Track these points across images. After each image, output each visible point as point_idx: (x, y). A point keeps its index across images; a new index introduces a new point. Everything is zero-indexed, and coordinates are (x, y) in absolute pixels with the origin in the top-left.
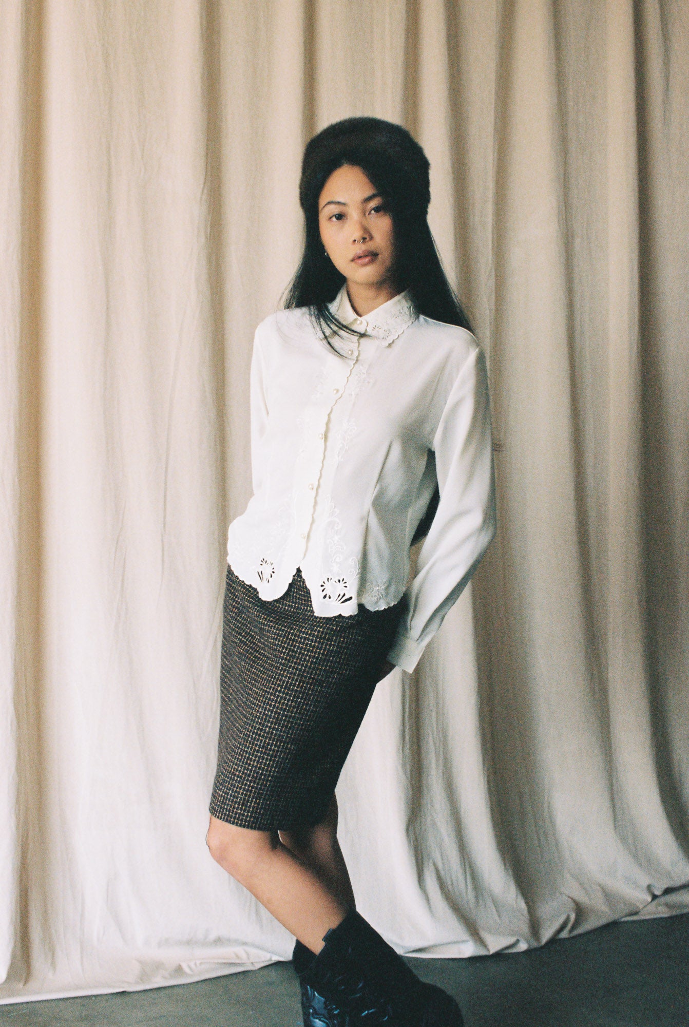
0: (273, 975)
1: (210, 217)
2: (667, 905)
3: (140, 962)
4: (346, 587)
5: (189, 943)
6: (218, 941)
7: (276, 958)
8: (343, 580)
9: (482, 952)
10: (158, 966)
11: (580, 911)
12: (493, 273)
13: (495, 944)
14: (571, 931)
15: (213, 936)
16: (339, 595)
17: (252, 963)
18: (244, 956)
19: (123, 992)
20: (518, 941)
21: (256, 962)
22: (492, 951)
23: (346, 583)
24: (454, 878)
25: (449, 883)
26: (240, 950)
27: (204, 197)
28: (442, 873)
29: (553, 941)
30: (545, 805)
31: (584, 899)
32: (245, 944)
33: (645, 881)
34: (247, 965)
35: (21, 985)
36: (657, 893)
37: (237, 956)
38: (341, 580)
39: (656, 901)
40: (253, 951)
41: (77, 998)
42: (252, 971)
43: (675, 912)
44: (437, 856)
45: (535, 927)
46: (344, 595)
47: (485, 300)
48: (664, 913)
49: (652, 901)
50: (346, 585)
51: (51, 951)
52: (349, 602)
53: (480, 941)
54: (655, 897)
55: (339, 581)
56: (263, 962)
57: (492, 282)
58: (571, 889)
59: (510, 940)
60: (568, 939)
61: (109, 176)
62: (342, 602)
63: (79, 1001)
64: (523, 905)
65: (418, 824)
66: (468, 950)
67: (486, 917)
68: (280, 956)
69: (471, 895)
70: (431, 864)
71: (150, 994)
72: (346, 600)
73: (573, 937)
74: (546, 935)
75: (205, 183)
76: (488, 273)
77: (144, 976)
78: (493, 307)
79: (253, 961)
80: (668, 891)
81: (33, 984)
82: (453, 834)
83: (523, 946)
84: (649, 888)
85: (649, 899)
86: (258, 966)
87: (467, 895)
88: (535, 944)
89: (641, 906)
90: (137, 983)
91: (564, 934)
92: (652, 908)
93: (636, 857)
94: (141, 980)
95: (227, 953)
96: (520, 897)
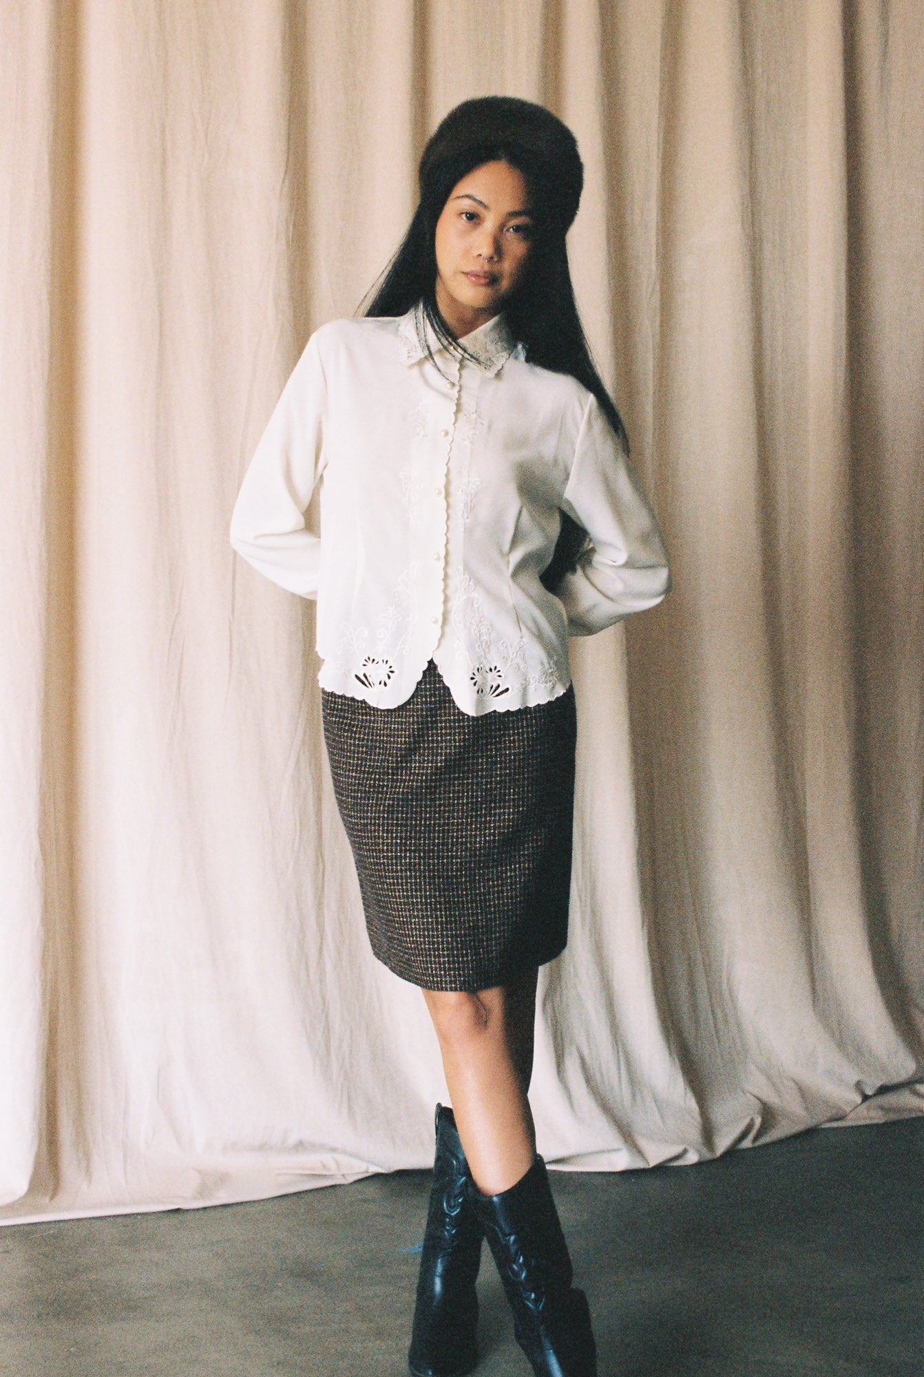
0: (371, 1190)
1: (293, 215)
2: (882, 1108)
3: (200, 1172)
4: (500, 676)
5: (262, 1148)
6: (300, 1146)
7: (374, 1169)
8: (495, 668)
9: (640, 1165)
10: (223, 1179)
11: (768, 1114)
12: (658, 287)
13: (656, 1154)
14: (755, 1139)
15: (292, 1140)
16: (492, 687)
17: (343, 1175)
18: (332, 1164)
19: (177, 1211)
20: (685, 1151)
21: (348, 1174)
22: (652, 1164)
23: (499, 671)
24: (604, 1071)
25: (598, 1077)
26: (328, 1159)
27: (286, 190)
28: (588, 1060)
29: (732, 1152)
30: (724, 975)
31: (772, 1099)
32: (334, 1150)
33: (853, 1076)
34: (338, 1177)
35: (47, 1200)
36: (869, 1092)
37: (324, 1167)
38: (493, 669)
39: (867, 1103)
40: (344, 1159)
41: (118, 1216)
42: (343, 1185)
43: (893, 1117)
44: (581, 1038)
45: (708, 1134)
46: (498, 686)
47: (647, 323)
48: (877, 1117)
49: (862, 1103)
50: (499, 674)
51: (86, 1158)
52: (505, 694)
53: (637, 1150)
54: (865, 1098)
55: (491, 670)
56: (357, 1173)
57: (656, 300)
58: (757, 1085)
59: (675, 1150)
60: (753, 1148)
61: (164, 163)
62: (497, 696)
63: (119, 1220)
64: (693, 1104)
65: (558, 999)
66: (621, 1161)
67: (645, 1120)
68: (381, 1167)
69: (626, 1092)
70: (574, 1049)
71: (212, 1213)
72: (502, 693)
73: (759, 1147)
74: (723, 1144)
75: (286, 173)
76: (650, 289)
77: (203, 1191)
78: (658, 330)
79: (345, 1172)
80: (883, 1090)
81: (63, 1197)
82: (603, 1013)
83: (692, 1158)
84: (858, 1086)
85: (859, 1099)
86: (351, 1179)
87: (620, 1092)
88: (708, 1156)
89: (848, 1109)
90: (195, 1198)
91: (747, 1143)
92: (863, 1110)
93: (841, 1045)
94: (201, 1196)
95: (311, 1161)
96: (690, 1095)
